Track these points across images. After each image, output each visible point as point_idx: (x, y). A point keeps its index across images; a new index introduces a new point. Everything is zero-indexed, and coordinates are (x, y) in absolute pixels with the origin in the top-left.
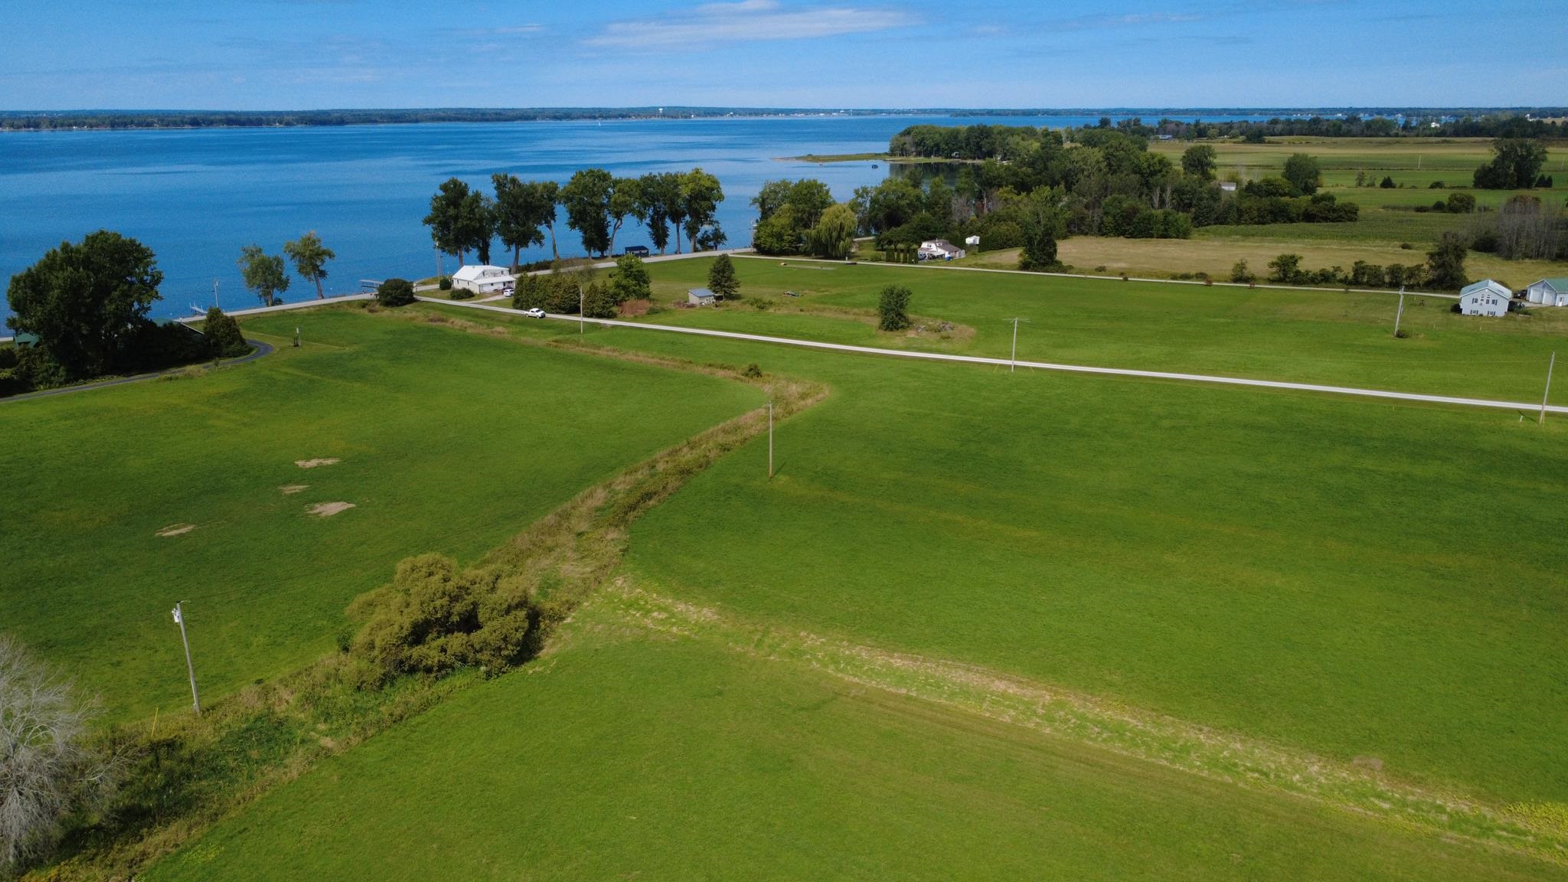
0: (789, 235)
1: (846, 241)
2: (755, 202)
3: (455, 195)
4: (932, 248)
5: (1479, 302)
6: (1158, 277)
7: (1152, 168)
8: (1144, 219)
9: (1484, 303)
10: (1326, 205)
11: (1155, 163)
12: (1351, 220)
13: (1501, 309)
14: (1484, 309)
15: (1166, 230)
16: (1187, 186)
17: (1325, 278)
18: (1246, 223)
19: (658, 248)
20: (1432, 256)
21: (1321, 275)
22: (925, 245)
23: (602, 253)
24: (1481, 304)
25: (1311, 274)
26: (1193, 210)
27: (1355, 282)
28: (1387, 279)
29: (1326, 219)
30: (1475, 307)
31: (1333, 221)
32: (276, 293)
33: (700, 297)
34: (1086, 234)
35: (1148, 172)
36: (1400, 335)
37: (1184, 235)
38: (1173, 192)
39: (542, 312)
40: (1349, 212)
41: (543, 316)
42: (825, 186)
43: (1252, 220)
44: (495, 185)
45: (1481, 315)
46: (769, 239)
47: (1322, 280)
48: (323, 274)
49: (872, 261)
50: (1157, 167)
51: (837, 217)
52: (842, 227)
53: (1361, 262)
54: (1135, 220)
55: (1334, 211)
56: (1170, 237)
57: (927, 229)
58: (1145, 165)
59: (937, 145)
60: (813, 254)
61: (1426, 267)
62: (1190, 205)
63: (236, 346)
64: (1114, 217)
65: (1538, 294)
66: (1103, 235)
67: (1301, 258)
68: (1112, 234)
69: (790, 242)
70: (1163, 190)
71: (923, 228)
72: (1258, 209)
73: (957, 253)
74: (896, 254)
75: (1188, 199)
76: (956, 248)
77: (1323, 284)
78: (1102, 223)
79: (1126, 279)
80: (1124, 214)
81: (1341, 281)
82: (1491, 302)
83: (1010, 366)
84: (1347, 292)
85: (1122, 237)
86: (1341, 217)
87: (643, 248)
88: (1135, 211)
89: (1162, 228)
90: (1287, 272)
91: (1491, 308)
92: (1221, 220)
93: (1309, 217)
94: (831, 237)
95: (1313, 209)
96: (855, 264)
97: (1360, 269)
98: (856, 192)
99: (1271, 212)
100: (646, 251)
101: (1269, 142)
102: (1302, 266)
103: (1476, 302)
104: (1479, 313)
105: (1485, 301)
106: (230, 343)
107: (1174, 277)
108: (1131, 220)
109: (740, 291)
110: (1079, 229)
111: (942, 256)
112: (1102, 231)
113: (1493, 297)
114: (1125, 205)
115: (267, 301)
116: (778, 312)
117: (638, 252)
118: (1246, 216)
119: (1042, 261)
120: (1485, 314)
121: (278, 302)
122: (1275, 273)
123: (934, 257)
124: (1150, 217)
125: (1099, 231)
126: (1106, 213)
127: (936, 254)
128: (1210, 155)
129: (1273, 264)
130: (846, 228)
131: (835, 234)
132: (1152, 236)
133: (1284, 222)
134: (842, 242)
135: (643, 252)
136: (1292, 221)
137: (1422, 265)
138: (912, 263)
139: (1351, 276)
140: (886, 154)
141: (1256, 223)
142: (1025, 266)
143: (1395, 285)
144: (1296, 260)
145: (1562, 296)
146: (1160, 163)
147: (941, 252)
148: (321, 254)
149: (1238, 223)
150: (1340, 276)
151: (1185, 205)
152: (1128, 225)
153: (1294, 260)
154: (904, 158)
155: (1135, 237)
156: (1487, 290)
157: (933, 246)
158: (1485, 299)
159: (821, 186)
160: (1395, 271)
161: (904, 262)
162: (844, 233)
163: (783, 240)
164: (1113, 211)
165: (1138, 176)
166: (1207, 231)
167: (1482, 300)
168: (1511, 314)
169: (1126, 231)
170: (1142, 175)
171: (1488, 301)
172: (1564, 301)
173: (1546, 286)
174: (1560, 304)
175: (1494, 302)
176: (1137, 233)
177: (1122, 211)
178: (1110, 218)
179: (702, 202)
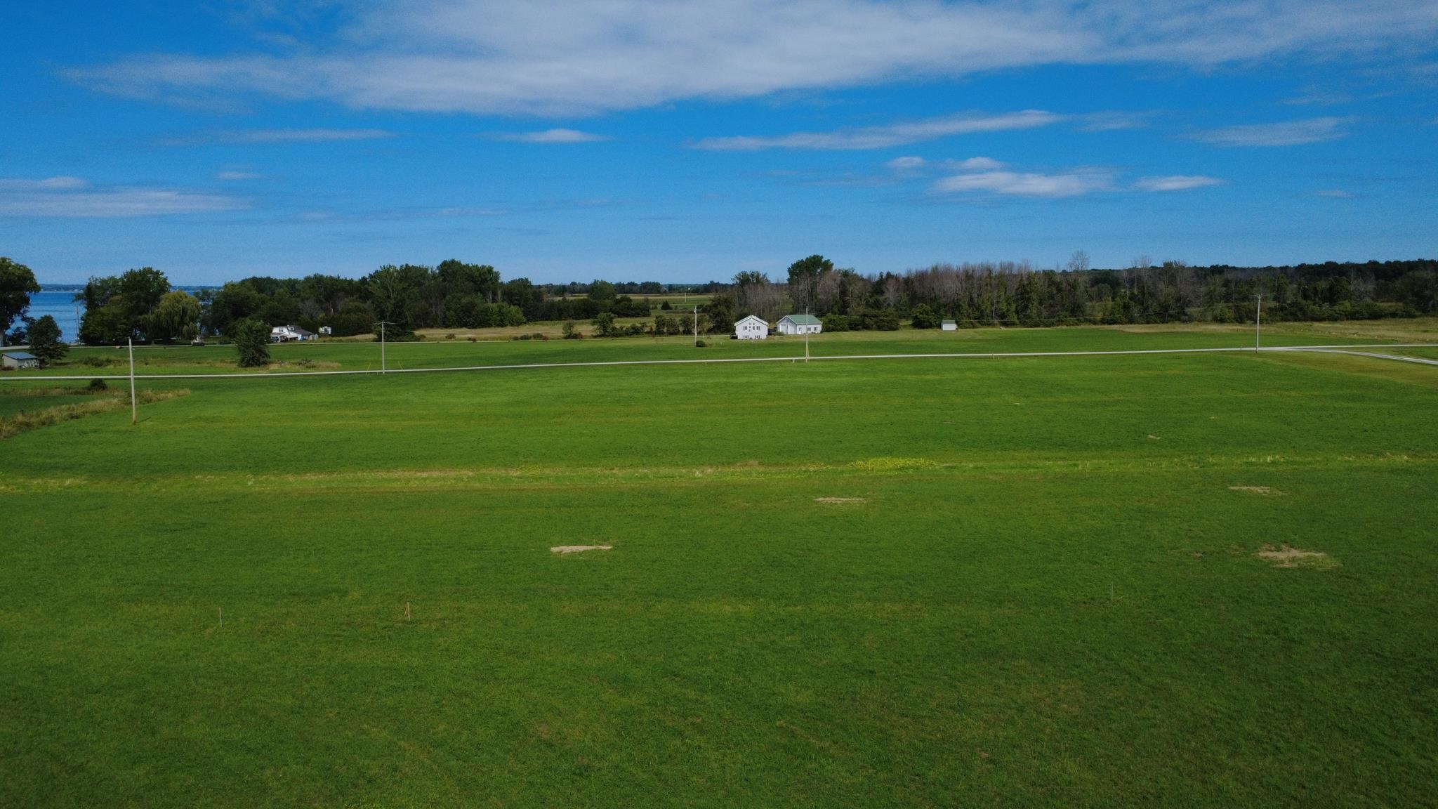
0: (124, 324)
1: (190, 325)
2: (79, 299)
4: (284, 332)
5: (748, 328)
6: (502, 340)
7: (484, 277)
8: (482, 311)
9: (751, 329)
10: (626, 304)
11: (485, 272)
13: (764, 335)
14: (752, 334)
15: (502, 321)
16: (514, 289)
17: (635, 331)
18: (566, 319)
21: (632, 329)
22: (276, 330)
24: (749, 331)
25: (624, 329)
27: (658, 333)
28: (681, 329)
30: (746, 333)
33: (18, 360)
34: (432, 327)
35: (480, 279)
36: (700, 346)
37: (517, 324)
38: (503, 295)
40: (644, 309)
42: (162, 274)
43: (570, 316)
45: (751, 339)
46: (99, 328)
47: (634, 333)
50: (487, 276)
51: (178, 302)
52: (184, 312)
53: (660, 316)
54: (474, 313)
55: (632, 309)
56: (506, 326)
57: (278, 317)
58: (477, 274)
62: (518, 306)
64: (455, 311)
65: (784, 327)
66: (447, 326)
68: (454, 326)
70: (494, 293)
71: (272, 316)
73: (311, 337)
75: (516, 300)
76: (308, 331)
77: (635, 335)
78: (445, 317)
79: (474, 342)
80: (464, 308)
81: (648, 333)
82: (756, 328)
83: (381, 372)
85: (464, 328)
88: (473, 305)
89: (498, 318)
90: (606, 328)
91: (756, 333)
92: (546, 317)
94: (172, 321)
95: (617, 308)
97: (660, 322)
99: (585, 310)
104: (749, 337)
107: (516, 339)
108: (470, 313)
110: (425, 323)
111: (295, 338)
112: (447, 323)
113: (756, 324)
114: (464, 301)
118: (565, 314)
119: (395, 332)
120: (753, 338)
122: (597, 329)
123: (287, 338)
124: (486, 310)
125: (444, 324)
126: (448, 309)
127: (289, 337)
129: (595, 323)
130: (189, 311)
131: (176, 318)
132: (490, 325)
134: (185, 327)
138: (265, 343)
139: (654, 327)
141: (574, 319)
142: (380, 339)
145: (800, 326)
146: (488, 273)
147: (293, 335)
149: (560, 319)
150: (646, 329)
152: (469, 317)
153: (610, 318)
155: (475, 328)
156: (752, 319)
157: (285, 330)
158: (752, 326)
159: (157, 273)
160: (686, 321)
162: (187, 317)
163: (116, 330)
164: (454, 306)
165: (472, 283)
167: (750, 327)
168: (772, 337)
169: (468, 322)
170: (475, 282)
171: (754, 327)
172: (802, 330)
173: (789, 320)
174: (800, 333)
175: (758, 328)
176: (476, 324)
177: (462, 307)
178: (452, 312)
179: (12, 292)
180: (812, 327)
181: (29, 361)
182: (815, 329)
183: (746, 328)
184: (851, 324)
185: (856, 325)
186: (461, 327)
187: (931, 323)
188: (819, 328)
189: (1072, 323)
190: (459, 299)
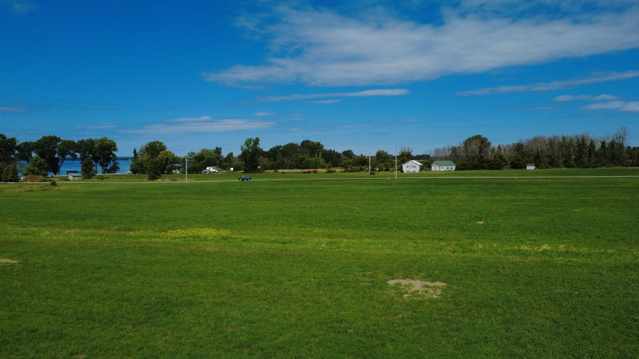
1: (170, 165)
5: (409, 167)
6: (298, 173)
7: (315, 147)
8: (307, 162)
9: (411, 167)
13: (417, 170)
14: (411, 170)
22: (208, 168)
26: (330, 161)
30: (408, 169)
33: (73, 176)
34: (285, 168)
36: (371, 174)
37: (323, 167)
38: (322, 155)
42: (163, 143)
46: (137, 167)
51: (166, 155)
52: (167, 159)
54: (304, 162)
56: (318, 168)
58: (312, 145)
64: (296, 161)
65: (435, 167)
66: (292, 168)
68: (295, 168)
69: (146, 168)
70: (319, 154)
71: (208, 162)
73: (222, 171)
75: (328, 157)
76: (220, 169)
77: (361, 171)
78: (291, 164)
79: (283, 174)
82: (413, 167)
89: (315, 164)
90: (347, 167)
91: (414, 169)
94: (163, 164)
98: (189, 154)
103: (408, 167)
104: (410, 171)
105: (411, 166)
107: (304, 172)
108: (302, 162)
110: (282, 167)
111: (214, 172)
113: (414, 165)
114: (300, 157)
119: (251, 169)
120: (412, 172)
124: (309, 161)
125: (290, 167)
126: (293, 161)
127: (211, 171)
130: (170, 159)
131: (164, 162)
132: (310, 168)
134: (168, 166)
138: (198, 174)
145: (442, 167)
147: (214, 170)
155: (304, 169)
156: (411, 162)
157: (211, 168)
158: (411, 165)
162: (169, 162)
163: (143, 167)
167: (410, 166)
168: (421, 171)
170: (312, 149)
171: (412, 166)
172: (444, 169)
173: (437, 164)
174: (442, 170)
175: (414, 167)
176: (304, 167)
177: (299, 160)
178: (294, 162)
179: (105, 151)
180: (450, 167)
181: (78, 177)
182: (452, 168)
184: (474, 166)
185: (477, 167)
186: (298, 169)
187: (521, 166)
188: (454, 168)
189: (610, 166)
190: (298, 156)
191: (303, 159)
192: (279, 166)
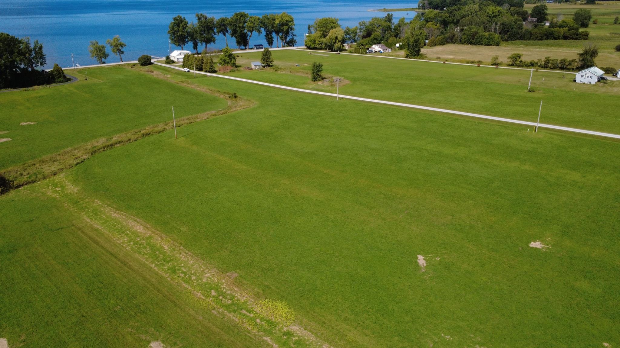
0: (318, 41)
3: (179, 22)
4: (376, 48)
5: (584, 77)
6: (461, 62)
8: (480, 37)
9: (586, 77)
10: (573, 32)
11: (496, 12)
12: (584, 39)
13: (594, 80)
14: (586, 80)
15: (489, 42)
17: (532, 65)
18: (533, 39)
19: (269, 45)
20: (581, 55)
21: (531, 63)
22: (374, 46)
23: (245, 47)
24: (585, 78)
25: (526, 63)
26: (509, 33)
27: (545, 67)
28: (559, 66)
29: (572, 38)
30: (582, 79)
31: (576, 39)
32: (103, 60)
33: (256, 66)
34: (454, 43)
36: (531, 91)
37: (498, 45)
38: (500, 25)
39: (188, 69)
40: (584, 35)
41: (189, 71)
43: (536, 38)
44: (197, 18)
45: (584, 83)
46: (311, 43)
47: (530, 65)
48: (122, 52)
49: (349, 53)
50: (497, 14)
51: (335, 34)
52: (336, 38)
53: (549, 57)
54: (476, 37)
56: (491, 45)
58: (491, 13)
59: (437, 4)
60: (328, 49)
61: (577, 60)
62: (508, 31)
63: (61, 79)
64: (467, 35)
66: (462, 43)
67: (522, 55)
68: (466, 43)
69: (318, 44)
70: (496, 24)
71: (375, 39)
72: (540, 33)
73: (387, 50)
74: (358, 49)
75: (507, 28)
76: (386, 47)
78: (462, 38)
79: (444, 63)
80: (472, 34)
81: (538, 66)
82: (589, 77)
83: (336, 97)
84: (537, 71)
85: (469, 45)
86: (580, 38)
87: (262, 45)
89: (487, 41)
90: (515, 61)
91: (589, 80)
92: (522, 38)
93: (565, 38)
94: (332, 42)
95: (567, 34)
96: (339, 54)
97: (547, 61)
98: (360, 23)
99: (546, 35)
100: (262, 47)
101: (597, 4)
102: (523, 59)
103: (583, 77)
104: (584, 82)
105: (587, 76)
106: (59, 78)
107: (468, 63)
108: (474, 37)
109: (273, 63)
110: (452, 41)
111: (379, 51)
112: (462, 42)
113: (591, 75)
114: (473, 31)
115: (100, 63)
116: (282, 73)
117: (259, 47)
118: (533, 36)
119: (413, 54)
120: (586, 83)
121: (104, 63)
122: (510, 61)
123: (376, 52)
124: (482, 36)
125: (461, 41)
127: (377, 50)
128: (545, 9)
129: (509, 58)
130: (338, 38)
131: (334, 41)
132: (482, 44)
133: (552, 40)
135: (261, 47)
136: (555, 39)
137: (575, 59)
138: (364, 54)
139: (543, 63)
140: (417, 8)
141: (538, 40)
142: (407, 56)
143: (562, 68)
144: (520, 56)
146: (498, 12)
148: (122, 45)
149: (529, 39)
150: (539, 63)
151: (506, 31)
152: (473, 39)
153: (519, 56)
154: (424, 10)
155: (475, 45)
156: (588, 71)
157: (377, 46)
158: (587, 75)
160: (563, 61)
161: (362, 53)
163: (315, 43)
164: (467, 32)
166: (512, 43)
167: (586, 76)
168: (599, 83)
169: (472, 42)
170: (490, 17)
175: (591, 77)
176: (476, 43)
178: (465, 36)
179: (284, 27)
183: (583, 76)
190: (471, 29)
191: (476, 33)
192: (448, 40)
